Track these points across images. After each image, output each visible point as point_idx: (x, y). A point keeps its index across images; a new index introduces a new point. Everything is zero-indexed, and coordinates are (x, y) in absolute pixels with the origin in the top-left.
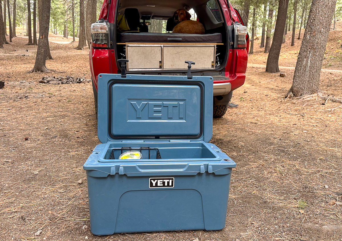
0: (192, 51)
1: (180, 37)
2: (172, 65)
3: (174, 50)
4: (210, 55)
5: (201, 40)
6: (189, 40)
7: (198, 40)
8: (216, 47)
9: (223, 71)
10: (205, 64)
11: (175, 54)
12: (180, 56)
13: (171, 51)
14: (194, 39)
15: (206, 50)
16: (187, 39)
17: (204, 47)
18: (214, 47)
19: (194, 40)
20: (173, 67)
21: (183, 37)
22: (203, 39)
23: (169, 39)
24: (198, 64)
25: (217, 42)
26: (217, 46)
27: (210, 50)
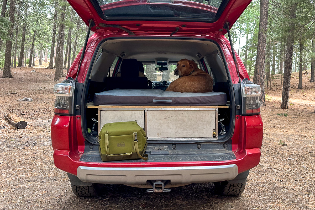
0: (186, 116)
1: (170, 98)
2: (158, 134)
3: (162, 115)
4: (210, 121)
5: (197, 102)
6: (181, 101)
7: (193, 101)
8: (217, 112)
9: (228, 143)
10: (203, 132)
11: (162, 120)
12: (169, 123)
13: (158, 116)
14: (189, 100)
15: (205, 114)
16: (178, 100)
17: (201, 111)
18: (215, 111)
19: (188, 102)
20: (160, 136)
21: (174, 98)
22: (200, 101)
23: (154, 101)
24: (194, 132)
25: (220, 104)
26: (219, 109)
27: (210, 115)
